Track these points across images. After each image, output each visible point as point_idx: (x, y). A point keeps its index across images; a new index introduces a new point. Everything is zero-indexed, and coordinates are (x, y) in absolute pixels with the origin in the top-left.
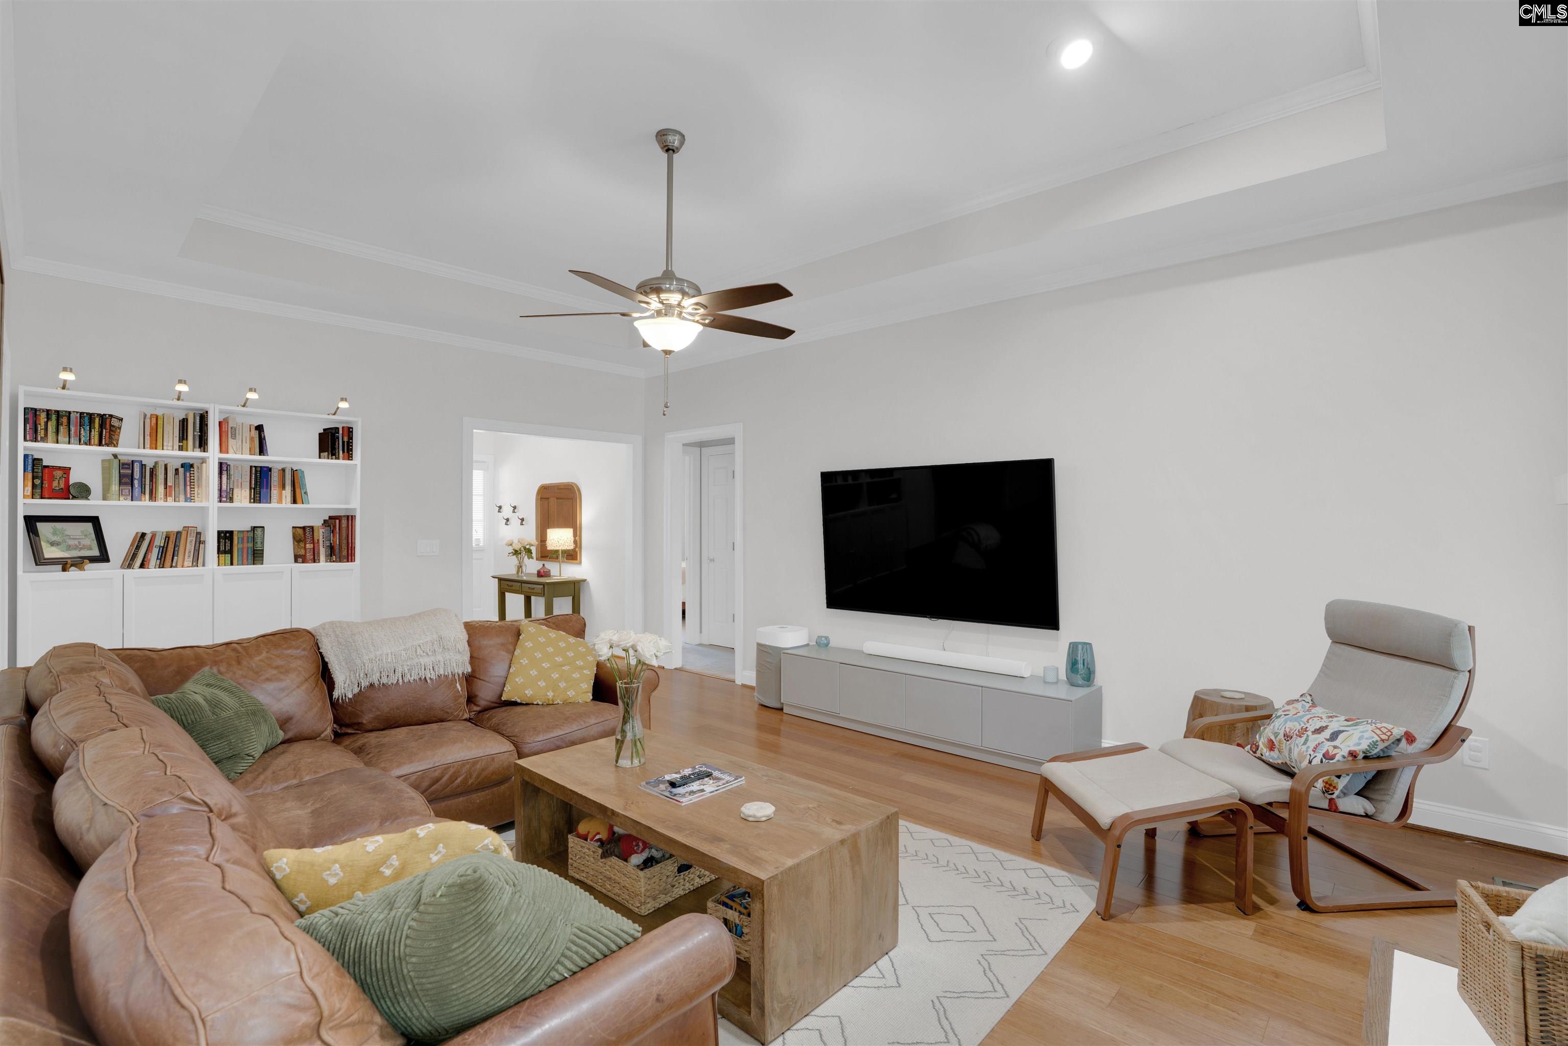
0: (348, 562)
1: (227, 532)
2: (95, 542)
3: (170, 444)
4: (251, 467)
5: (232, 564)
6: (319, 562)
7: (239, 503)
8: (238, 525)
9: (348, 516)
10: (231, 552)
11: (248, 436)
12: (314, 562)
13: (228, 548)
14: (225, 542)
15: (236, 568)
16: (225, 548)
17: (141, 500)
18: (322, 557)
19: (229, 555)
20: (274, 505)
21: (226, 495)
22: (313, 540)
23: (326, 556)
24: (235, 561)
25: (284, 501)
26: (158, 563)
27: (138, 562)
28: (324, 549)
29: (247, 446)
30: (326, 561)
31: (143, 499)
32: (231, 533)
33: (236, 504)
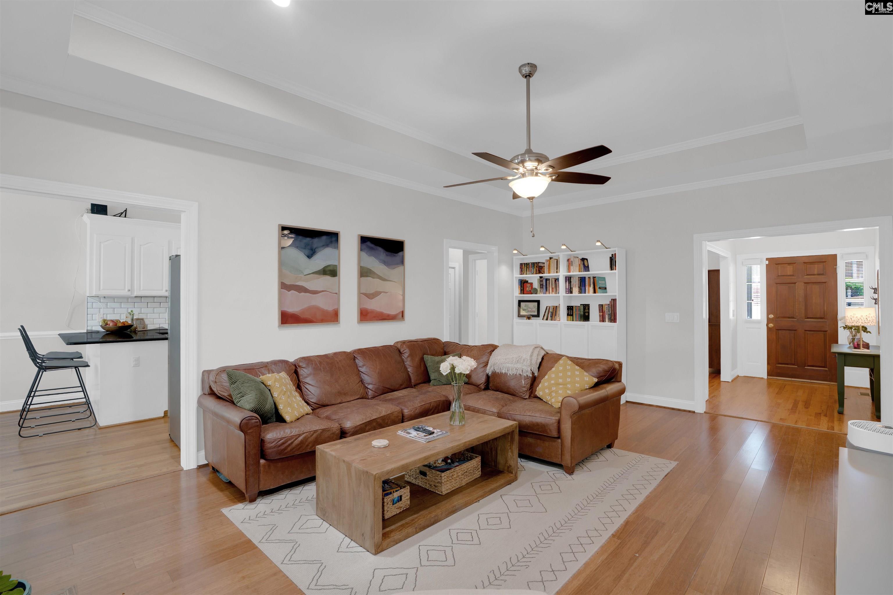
0: (614, 322)
1: (571, 306)
2: (537, 310)
3: (553, 271)
4: (579, 277)
5: (573, 321)
6: (605, 322)
7: (575, 294)
8: (576, 303)
9: (614, 299)
10: (572, 315)
11: (577, 263)
12: (603, 322)
13: (572, 314)
14: (571, 311)
15: (575, 323)
16: (571, 313)
17: (546, 294)
18: (607, 320)
19: (572, 317)
20: (587, 294)
21: (570, 291)
22: (603, 311)
23: (609, 319)
24: (574, 320)
25: (590, 293)
26: (551, 319)
27: (545, 318)
28: (607, 316)
29: (578, 268)
30: (609, 322)
31: (547, 293)
32: (573, 307)
33: (573, 294)
